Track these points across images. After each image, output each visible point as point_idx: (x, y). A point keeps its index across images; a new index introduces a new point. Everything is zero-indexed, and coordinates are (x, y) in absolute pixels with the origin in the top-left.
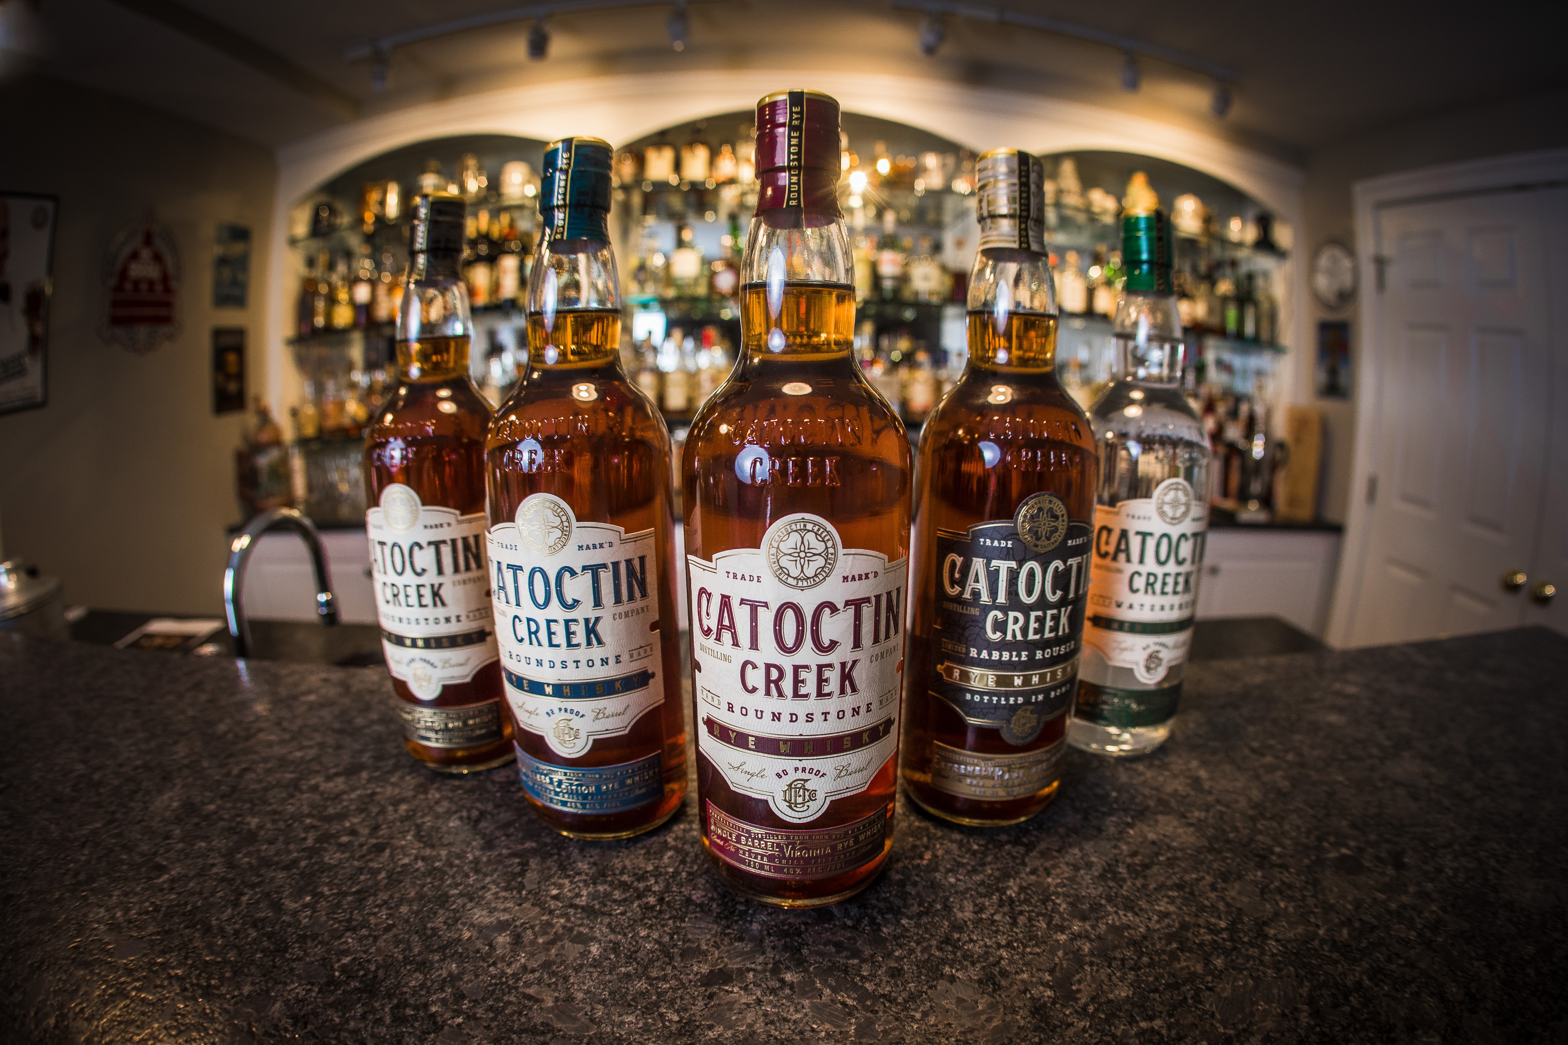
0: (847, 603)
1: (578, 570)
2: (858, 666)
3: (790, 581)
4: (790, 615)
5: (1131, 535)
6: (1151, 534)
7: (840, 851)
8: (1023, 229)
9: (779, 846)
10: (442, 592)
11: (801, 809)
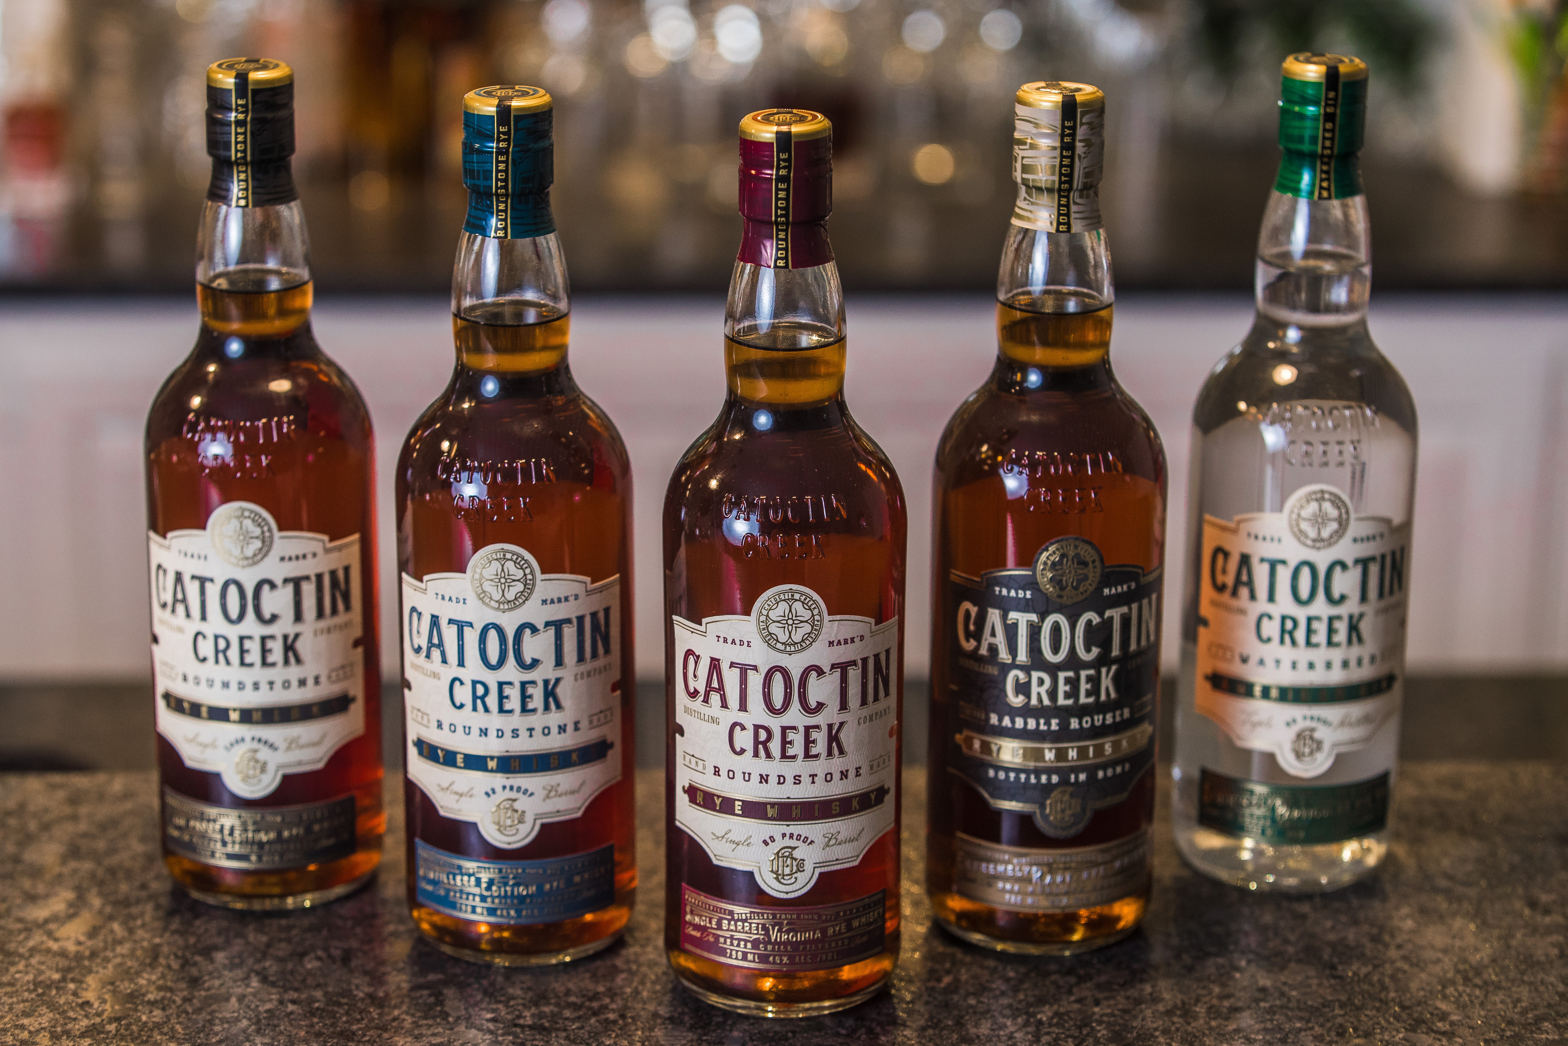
0: (833, 667)
1: (540, 626)
2: (845, 728)
3: (779, 646)
4: (778, 678)
5: (1255, 562)
6: (1283, 562)
7: (831, 936)
8: (1063, 206)
9: (764, 928)
10: (299, 645)
11: (789, 882)
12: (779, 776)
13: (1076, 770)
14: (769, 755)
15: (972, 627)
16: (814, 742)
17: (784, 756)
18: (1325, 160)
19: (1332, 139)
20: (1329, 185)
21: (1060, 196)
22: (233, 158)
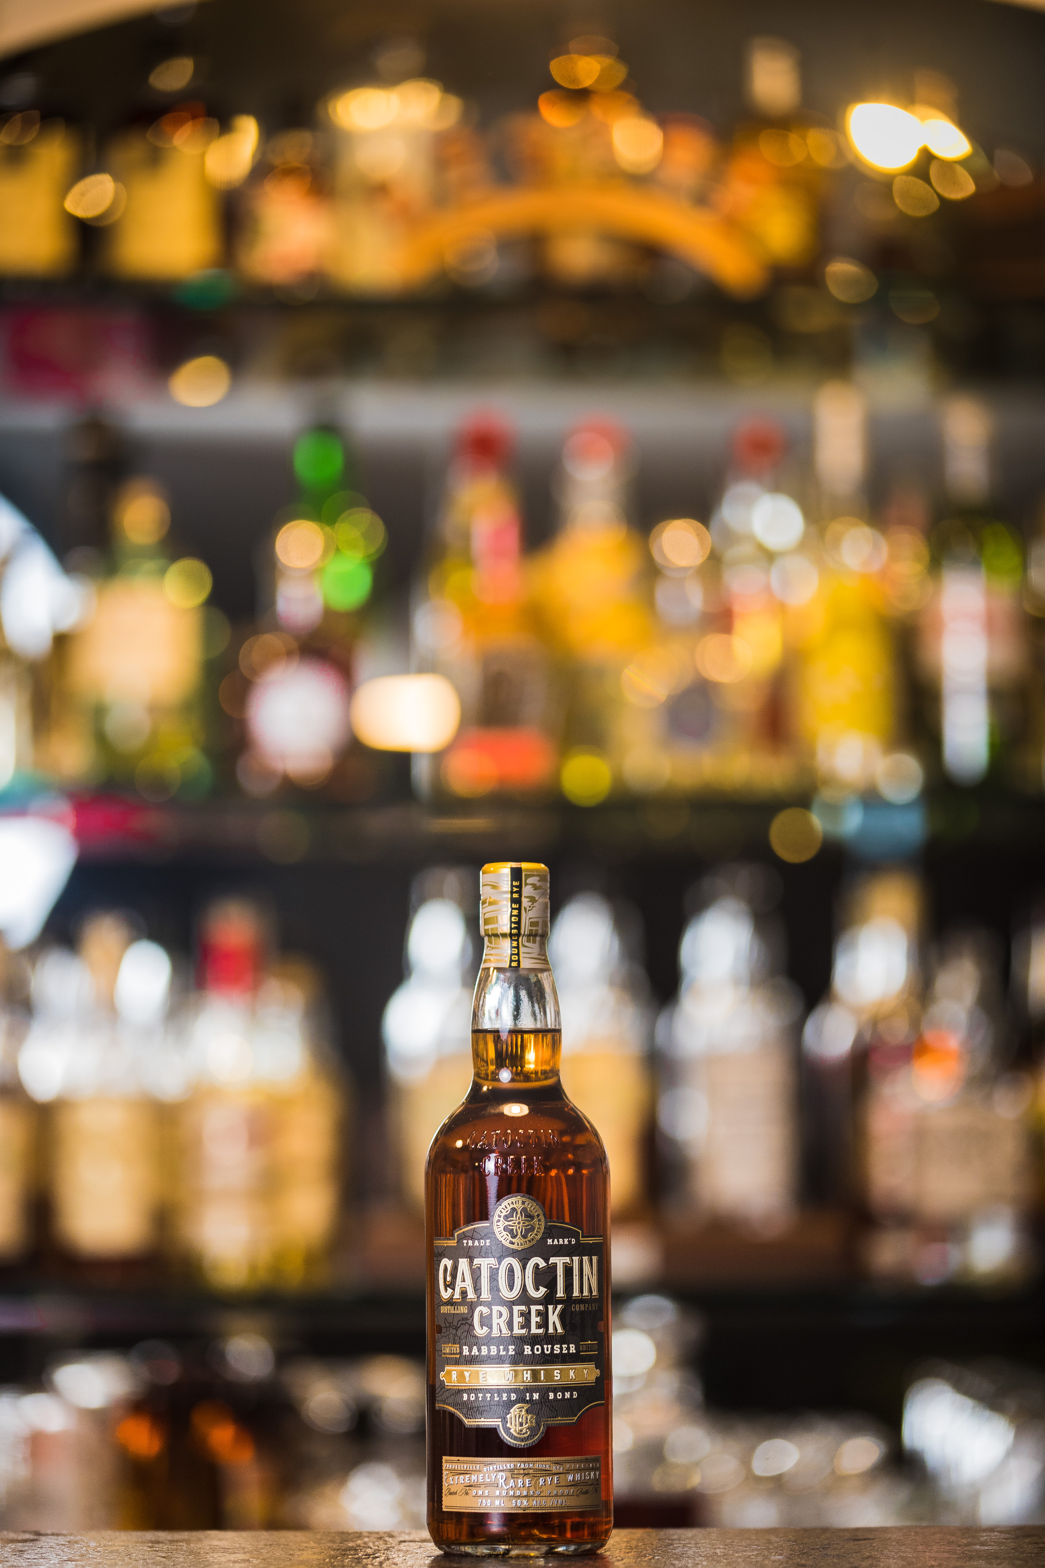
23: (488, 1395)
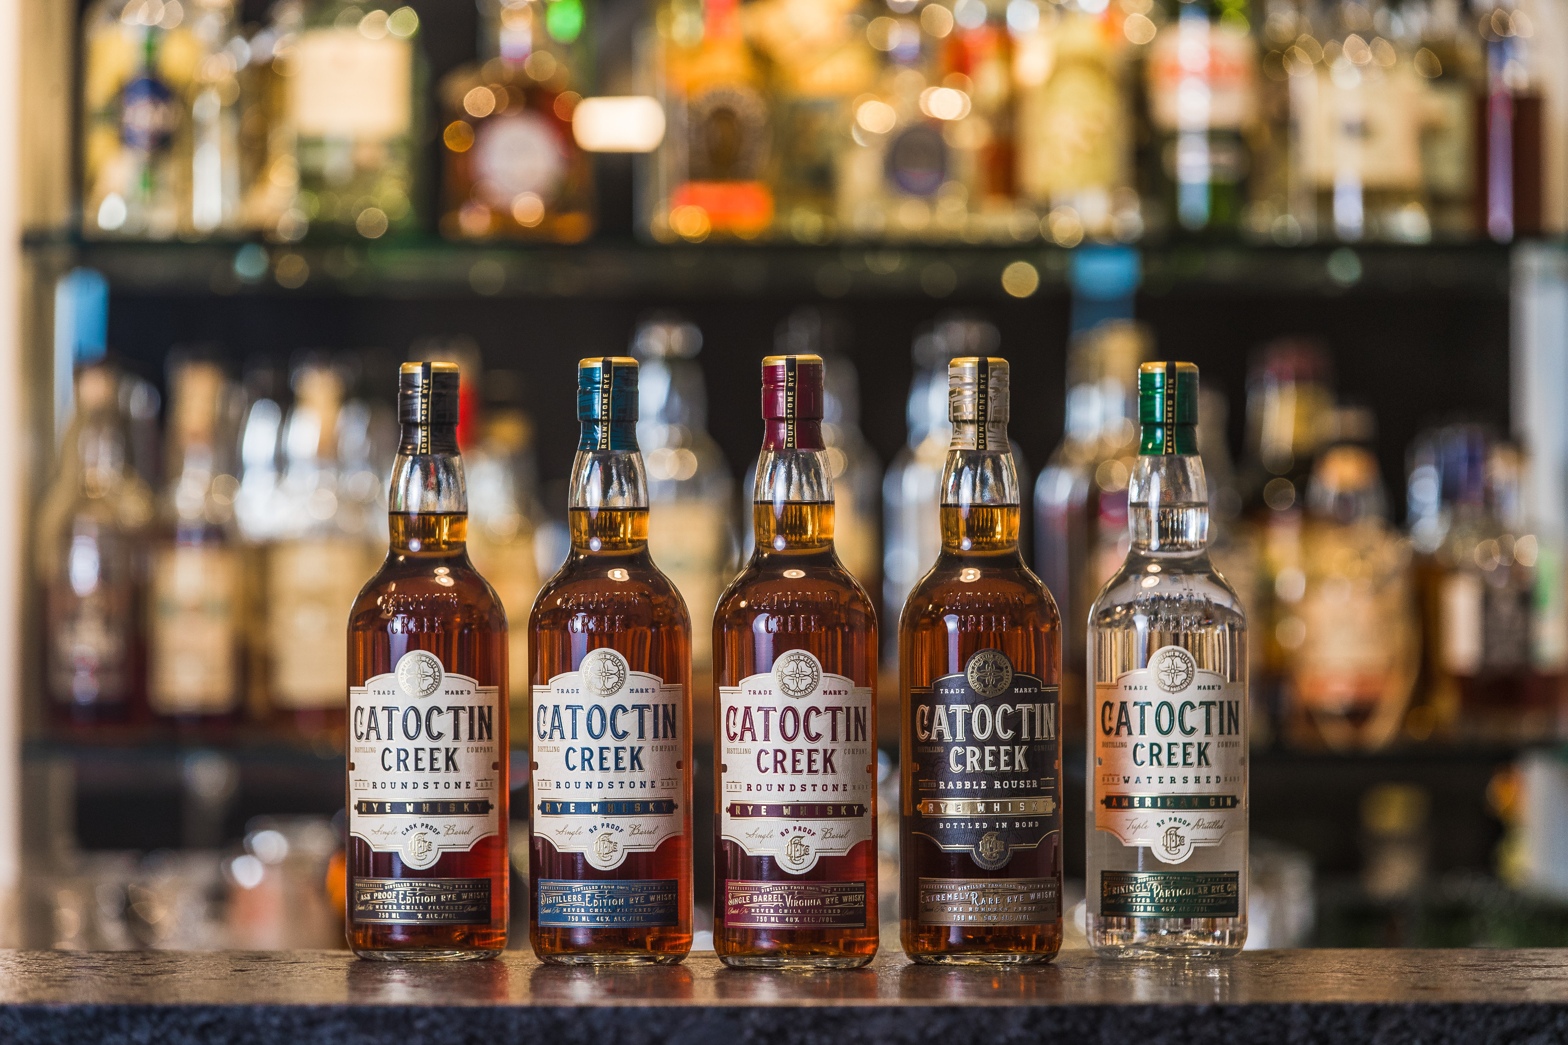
0: (827, 709)
1: (629, 708)
2: (835, 754)
3: (790, 692)
4: (790, 715)
5: (1130, 706)
6: (1150, 704)
7: (828, 905)
8: (981, 432)
9: (783, 897)
10: (456, 757)
11: (798, 862)
12: (791, 785)
13: (1000, 819)
14: (784, 771)
15: (926, 722)
16: (814, 761)
17: (794, 771)
18: (1169, 427)
19: (1173, 412)
20: (1173, 444)
21: (979, 426)
22: (419, 421)
23: (963, 824)
